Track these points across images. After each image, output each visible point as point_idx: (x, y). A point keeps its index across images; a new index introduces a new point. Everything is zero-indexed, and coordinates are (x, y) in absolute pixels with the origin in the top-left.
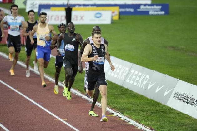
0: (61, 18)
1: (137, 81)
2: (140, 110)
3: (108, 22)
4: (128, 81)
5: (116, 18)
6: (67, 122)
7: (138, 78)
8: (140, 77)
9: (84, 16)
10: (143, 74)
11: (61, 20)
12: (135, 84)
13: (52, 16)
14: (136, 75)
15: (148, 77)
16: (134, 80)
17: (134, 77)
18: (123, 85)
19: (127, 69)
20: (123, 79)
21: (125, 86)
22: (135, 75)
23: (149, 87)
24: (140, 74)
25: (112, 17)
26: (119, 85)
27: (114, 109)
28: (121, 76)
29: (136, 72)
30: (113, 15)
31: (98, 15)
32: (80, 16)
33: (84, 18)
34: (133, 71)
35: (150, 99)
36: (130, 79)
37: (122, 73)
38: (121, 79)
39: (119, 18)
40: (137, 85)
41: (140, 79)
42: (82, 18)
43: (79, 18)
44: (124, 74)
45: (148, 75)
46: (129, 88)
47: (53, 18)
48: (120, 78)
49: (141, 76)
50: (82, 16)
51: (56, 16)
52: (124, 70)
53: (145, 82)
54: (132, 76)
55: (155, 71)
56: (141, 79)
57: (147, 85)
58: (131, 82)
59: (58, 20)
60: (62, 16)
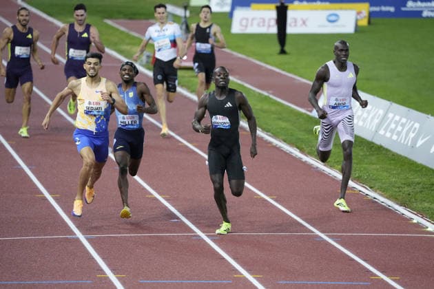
0: (269, 23)
1: (399, 134)
2: (402, 184)
3: (350, 29)
4: (382, 132)
5: (364, 22)
6: (276, 200)
7: (399, 128)
8: (403, 125)
9: (307, 19)
10: (409, 121)
11: (269, 26)
12: (395, 137)
13: (253, 19)
14: (397, 123)
15: (417, 125)
16: (392, 131)
17: (393, 126)
18: (373, 138)
19: (381, 112)
20: (373, 130)
21: (378, 141)
22: (395, 123)
23: (420, 143)
24: (404, 120)
25: (357, 21)
26: (366, 140)
27: (358, 180)
28: (370, 124)
29: (397, 118)
30: (359, 17)
31: (333, 18)
32: (302, 19)
33: (307, 23)
34: (391, 115)
35: (421, 165)
36: (386, 130)
37: (373, 118)
38: (370, 128)
39: (369, 22)
40: (398, 139)
41: (403, 130)
42: (304, 23)
43: (299, 22)
44: (376, 121)
45: (419, 123)
46: (383, 145)
47: (255, 22)
48: (368, 127)
49: (405, 124)
50: (304, 19)
51: (261, 18)
52: (376, 113)
53: (412, 135)
54: (389, 124)
55: (429, 116)
56: (405, 130)
57: (415, 140)
58: (388, 135)
59: (264, 26)
60: (270, 20)
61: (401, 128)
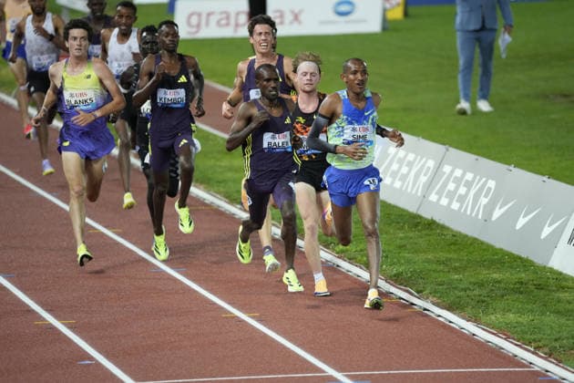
0: (237, 19)
1: (462, 199)
2: (470, 283)
3: (374, 26)
4: (433, 197)
5: (397, 14)
6: (260, 320)
7: (462, 190)
8: (469, 185)
9: (301, 11)
10: (478, 177)
11: (237, 25)
12: (455, 206)
13: (209, 15)
14: (458, 181)
15: (492, 184)
16: (451, 195)
17: (451, 186)
18: (418, 209)
19: (431, 163)
20: (419, 194)
21: (427, 214)
22: (454, 181)
23: (497, 214)
24: (469, 176)
25: (385, 11)
26: (407, 211)
27: (396, 281)
28: (414, 185)
29: (458, 173)
30: (388, 6)
31: (344, 8)
32: (292, 12)
33: (302, 17)
34: (447, 169)
35: (501, 250)
36: (440, 193)
37: (417, 176)
38: (414, 192)
39: (406, 14)
40: (460, 208)
41: (468, 192)
42: (296, 17)
43: (289, 17)
44: (423, 179)
45: (493, 179)
46: (437, 219)
47: (214, 19)
48: (409, 190)
49: (473, 181)
50: (296, 11)
51: (222, 13)
52: (423, 166)
53: (484, 201)
54: (445, 185)
55: (512, 168)
56: (472, 192)
57: (489, 209)
58: (444, 202)
59: (228, 24)
60: (238, 14)
61: (465, 189)
